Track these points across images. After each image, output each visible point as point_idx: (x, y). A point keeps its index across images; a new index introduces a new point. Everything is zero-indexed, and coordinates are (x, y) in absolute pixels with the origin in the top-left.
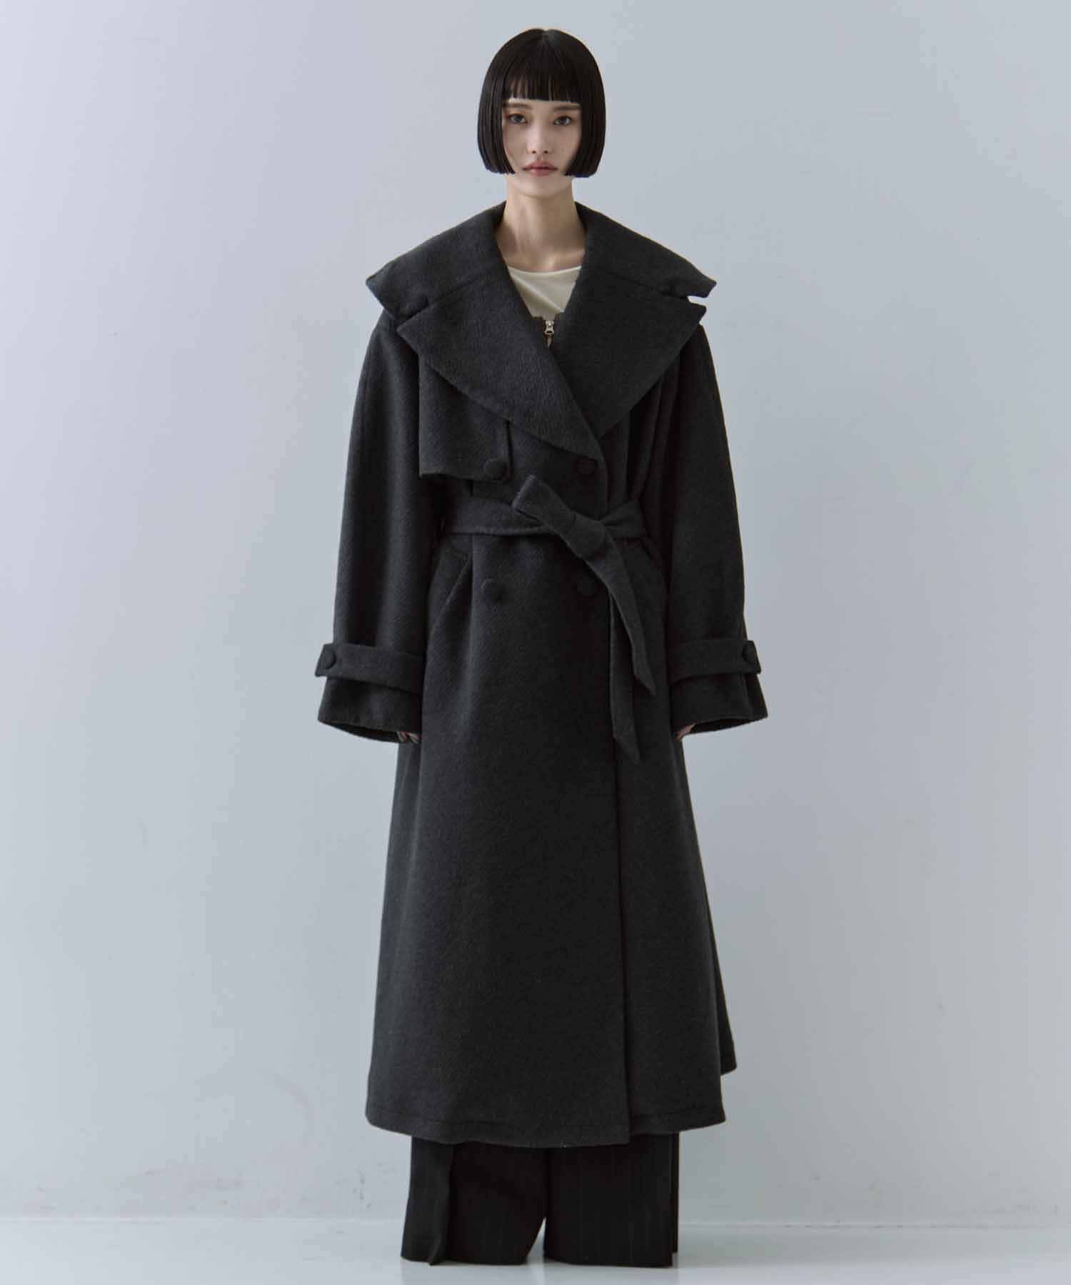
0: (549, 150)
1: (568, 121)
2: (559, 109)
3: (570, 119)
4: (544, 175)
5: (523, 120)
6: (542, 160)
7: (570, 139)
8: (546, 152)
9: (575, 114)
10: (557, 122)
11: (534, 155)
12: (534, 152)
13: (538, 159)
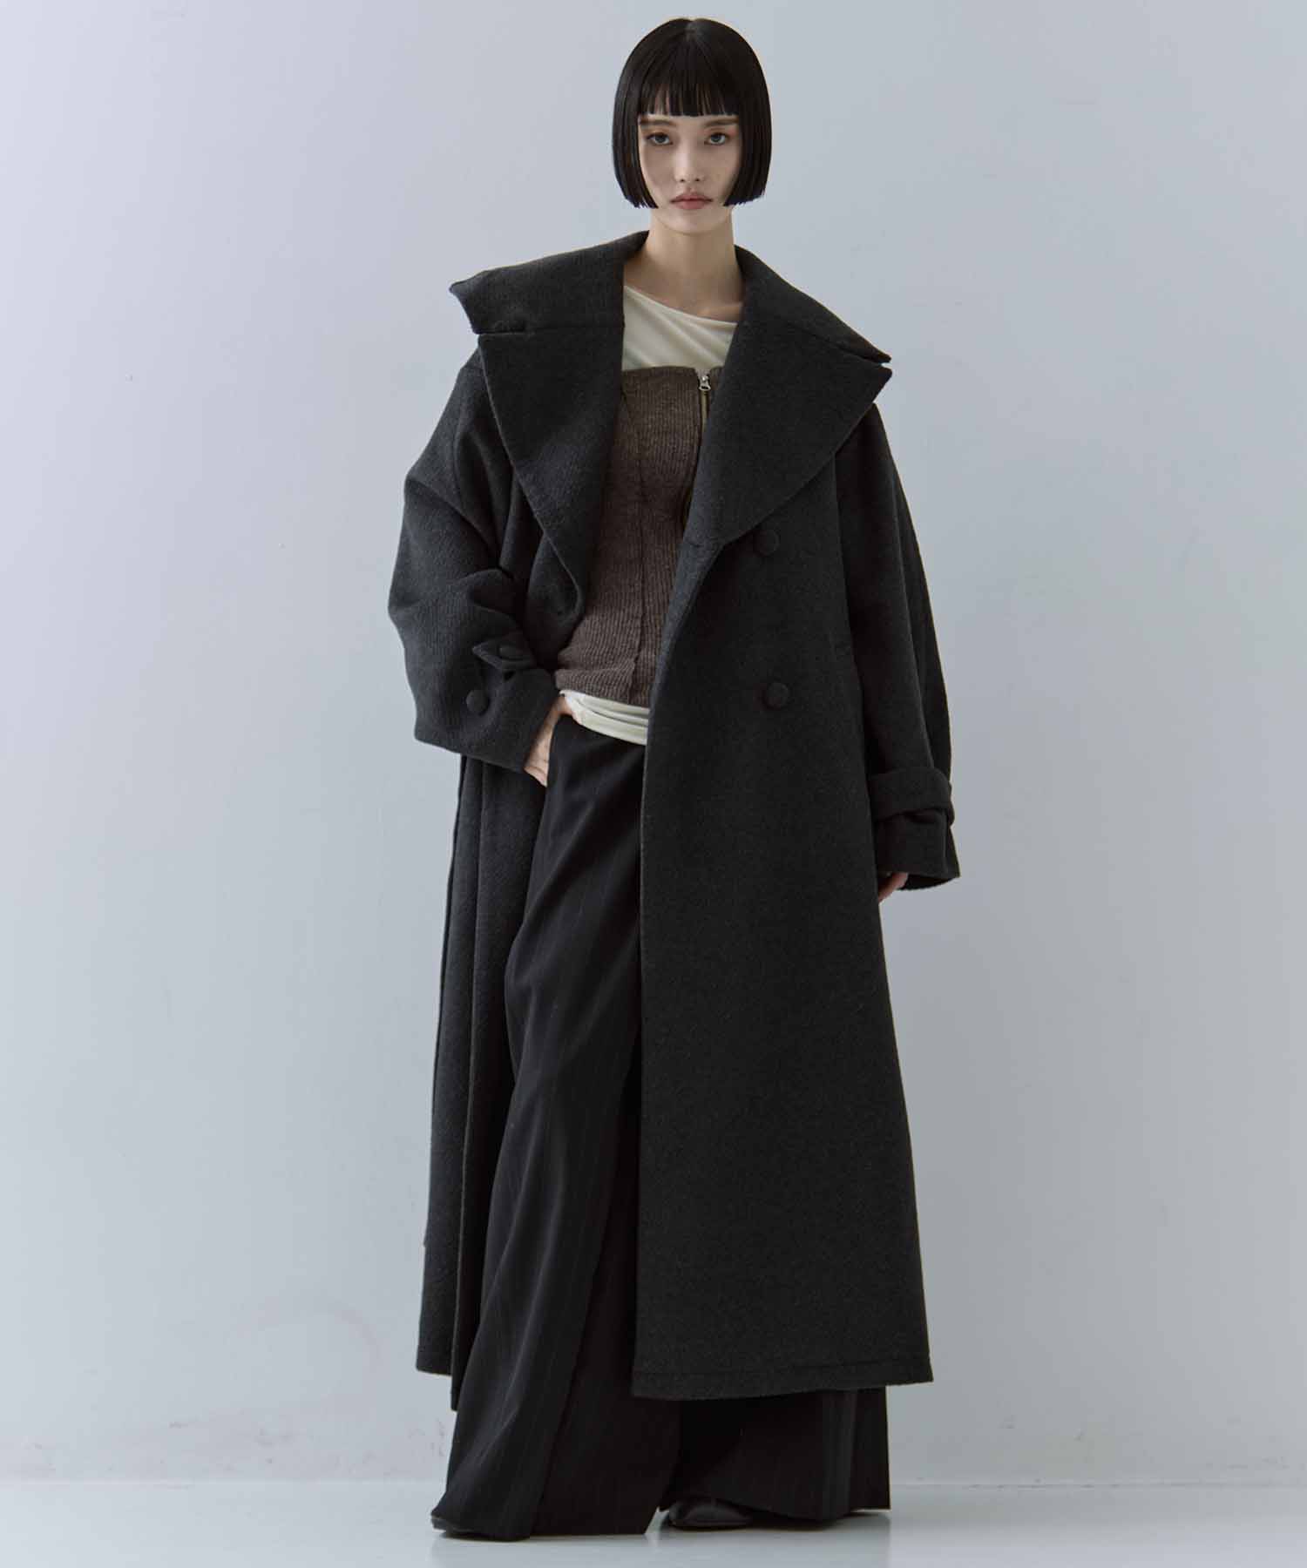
0: (700, 177)
1: (723, 139)
2: (709, 124)
3: (727, 136)
4: (696, 208)
5: (667, 141)
6: (693, 190)
7: (726, 162)
8: (698, 180)
9: (732, 129)
10: (711, 141)
11: (682, 184)
12: (682, 181)
13: (689, 189)
